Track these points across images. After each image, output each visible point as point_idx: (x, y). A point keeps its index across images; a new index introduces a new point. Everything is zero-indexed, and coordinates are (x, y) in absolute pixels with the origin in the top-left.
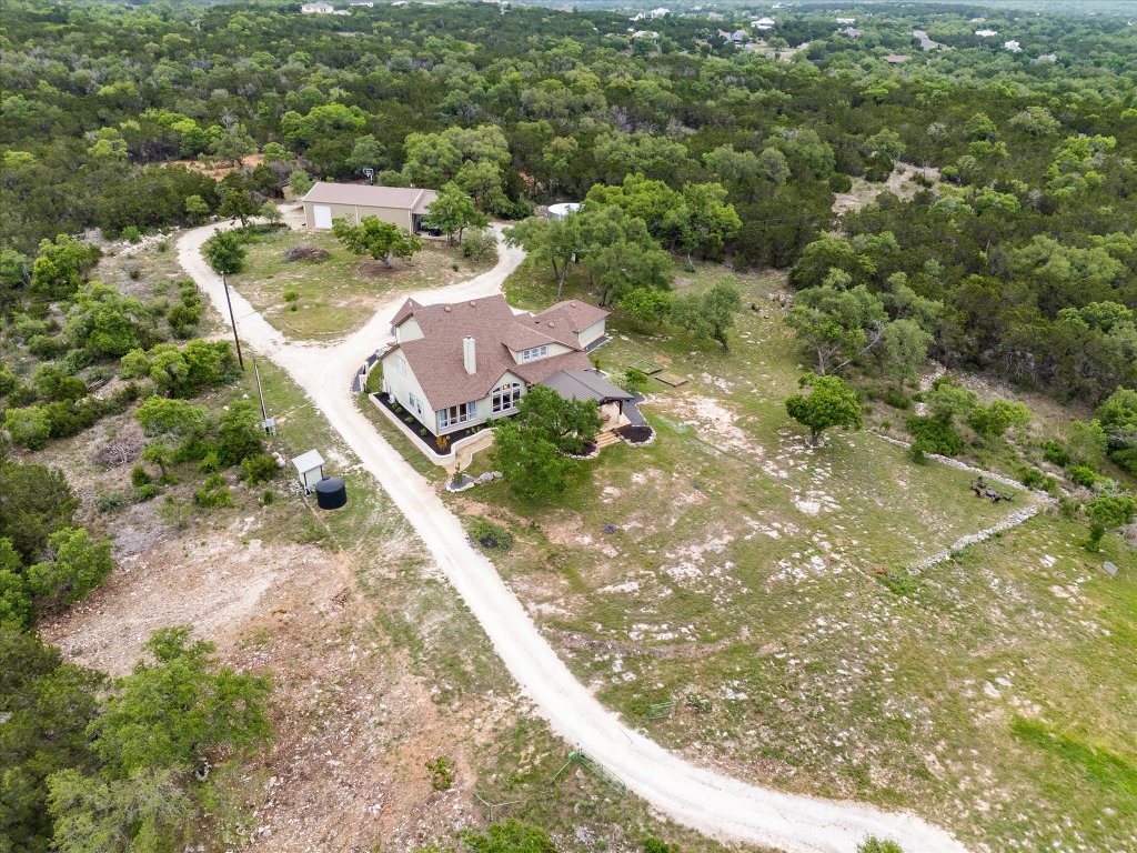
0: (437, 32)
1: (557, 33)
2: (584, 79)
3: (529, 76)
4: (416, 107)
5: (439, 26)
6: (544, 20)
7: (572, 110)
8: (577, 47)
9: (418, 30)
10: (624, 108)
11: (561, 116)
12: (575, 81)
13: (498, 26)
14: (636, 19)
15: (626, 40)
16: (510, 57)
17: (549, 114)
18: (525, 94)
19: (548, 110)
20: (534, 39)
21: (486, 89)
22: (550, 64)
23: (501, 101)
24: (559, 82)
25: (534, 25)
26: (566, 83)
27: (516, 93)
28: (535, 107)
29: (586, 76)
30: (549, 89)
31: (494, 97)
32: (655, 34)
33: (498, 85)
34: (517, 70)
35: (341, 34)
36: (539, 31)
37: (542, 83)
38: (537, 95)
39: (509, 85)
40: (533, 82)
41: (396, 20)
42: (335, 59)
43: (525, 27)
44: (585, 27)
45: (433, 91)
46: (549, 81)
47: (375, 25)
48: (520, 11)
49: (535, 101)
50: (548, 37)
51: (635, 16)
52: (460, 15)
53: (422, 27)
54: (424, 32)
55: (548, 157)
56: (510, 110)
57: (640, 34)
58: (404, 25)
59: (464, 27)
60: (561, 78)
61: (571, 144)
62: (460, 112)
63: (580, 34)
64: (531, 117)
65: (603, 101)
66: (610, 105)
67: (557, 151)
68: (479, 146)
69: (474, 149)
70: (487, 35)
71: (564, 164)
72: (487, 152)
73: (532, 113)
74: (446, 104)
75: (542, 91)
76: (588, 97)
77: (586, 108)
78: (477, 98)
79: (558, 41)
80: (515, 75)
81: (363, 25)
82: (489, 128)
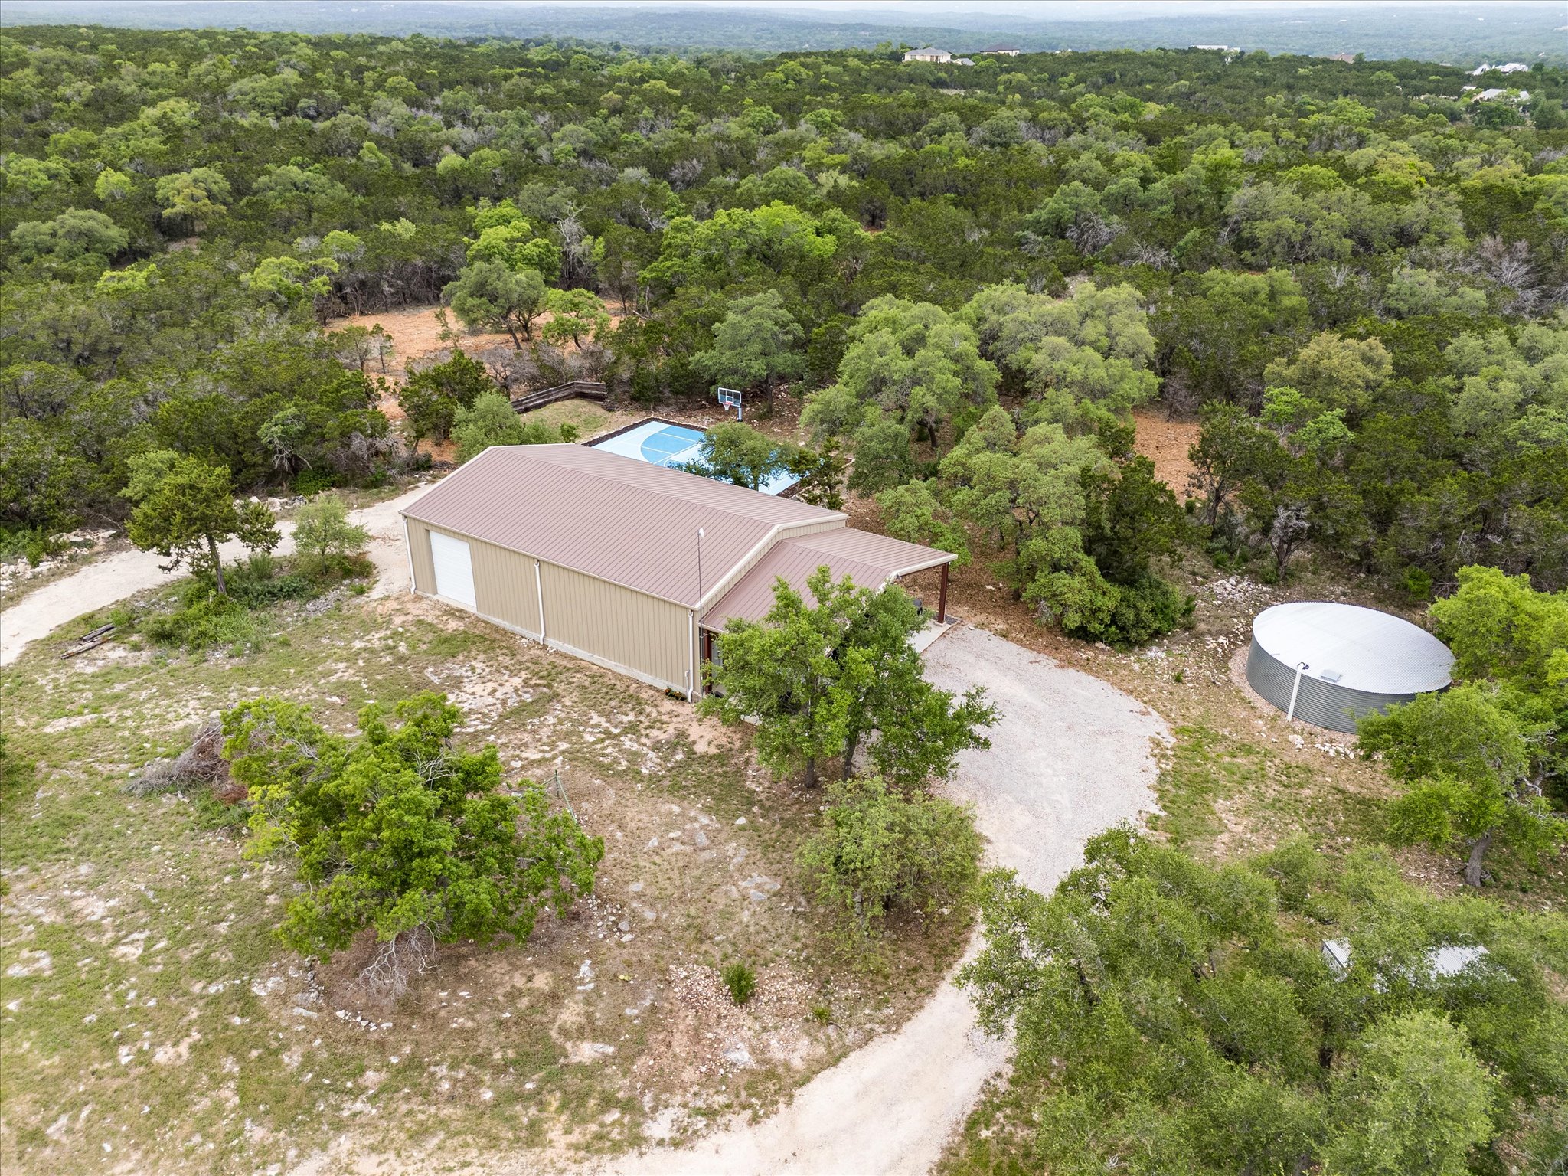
0: (1105, 89)
1: (1322, 91)
2: (1394, 167)
3: (1258, 157)
4: (984, 217)
5: (1110, 80)
6: (1301, 71)
7: (1364, 242)
8: (1364, 112)
9: (1071, 85)
10: (1522, 245)
11: (1331, 255)
12: (1370, 170)
13: (1216, 79)
14: (1477, 72)
15: (1461, 105)
16: (1225, 123)
17: (1296, 253)
18: (1240, 197)
19: (1296, 239)
20: (1280, 99)
21: (1145, 181)
22: (1308, 137)
23: (1177, 211)
24: (1331, 172)
25: (1283, 78)
26: (1348, 175)
27: (1220, 194)
28: (1263, 230)
29: (1398, 159)
30: (1305, 189)
31: (1162, 202)
32: (1524, 96)
33: (1181, 176)
34: (1233, 146)
35: (942, 91)
36: (1289, 87)
37: (1289, 174)
38: (1272, 203)
39: (1203, 173)
40: (1265, 171)
41: (1042, 70)
42: (890, 124)
43: (1265, 82)
44: (1378, 82)
45: (1033, 184)
46: (1306, 169)
47: (1003, 77)
48: (1260, 60)
49: (1265, 215)
50: (1305, 97)
51: (1474, 69)
52: (1152, 64)
53: (1080, 80)
54: (1081, 87)
55: (1281, 398)
56: (1194, 233)
57: (1492, 93)
58: (1052, 78)
59: (1151, 82)
60: (1339, 165)
61: (1367, 360)
62: (1072, 233)
63: (1369, 95)
64: (1247, 254)
65: (1456, 223)
66: (1471, 233)
67: (1310, 380)
68: (1054, 355)
69: (1038, 359)
70: (1190, 94)
71: (1338, 429)
72: (1077, 372)
73: (1252, 244)
74: (1043, 214)
75: (1287, 192)
76: (1413, 212)
77: (1404, 238)
78: (1122, 204)
79: (1322, 104)
80: (1226, 152)
81: (984, 78)
82: (1109, 291)
